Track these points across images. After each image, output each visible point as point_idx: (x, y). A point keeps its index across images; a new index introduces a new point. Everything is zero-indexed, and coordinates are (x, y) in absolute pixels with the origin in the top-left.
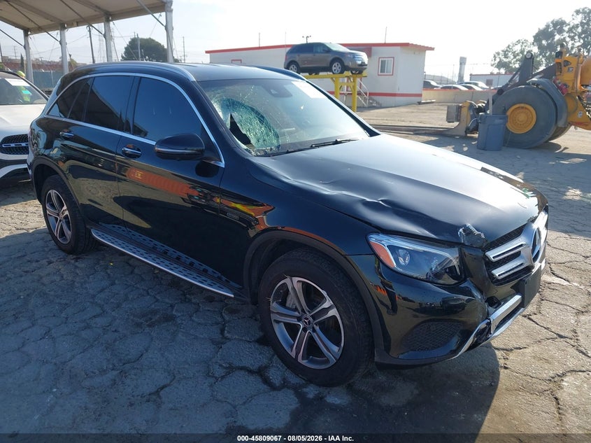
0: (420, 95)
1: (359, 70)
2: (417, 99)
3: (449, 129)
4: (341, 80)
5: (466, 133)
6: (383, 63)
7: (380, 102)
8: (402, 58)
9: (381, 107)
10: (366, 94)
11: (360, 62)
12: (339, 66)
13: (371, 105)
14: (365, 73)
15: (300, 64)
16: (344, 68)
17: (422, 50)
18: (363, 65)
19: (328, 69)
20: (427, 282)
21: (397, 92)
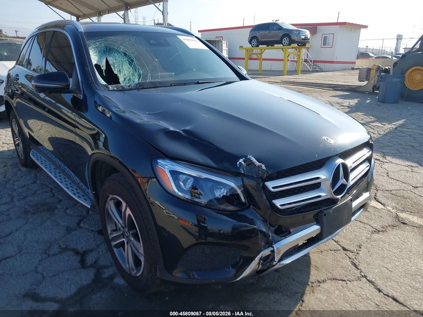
0: (354, 63)
1: (303, 43)
2: (352, 66)
3: (360, 87)
4: (290, 50)
5: (374, 90)
6: (325, 38)
7: (322, 67)
8: (340, 34)
9: (322, 71)
10: (311, 61)
11: (303, 37)
12: (288, 40)
13: (315, 70)
14: (307, 45)
15: (259, 38)
16: (292, 42)
17: (358, 27)
18: (306, 39)
19: (280, 42)
20: (207, 208)
21: (335, 60)
